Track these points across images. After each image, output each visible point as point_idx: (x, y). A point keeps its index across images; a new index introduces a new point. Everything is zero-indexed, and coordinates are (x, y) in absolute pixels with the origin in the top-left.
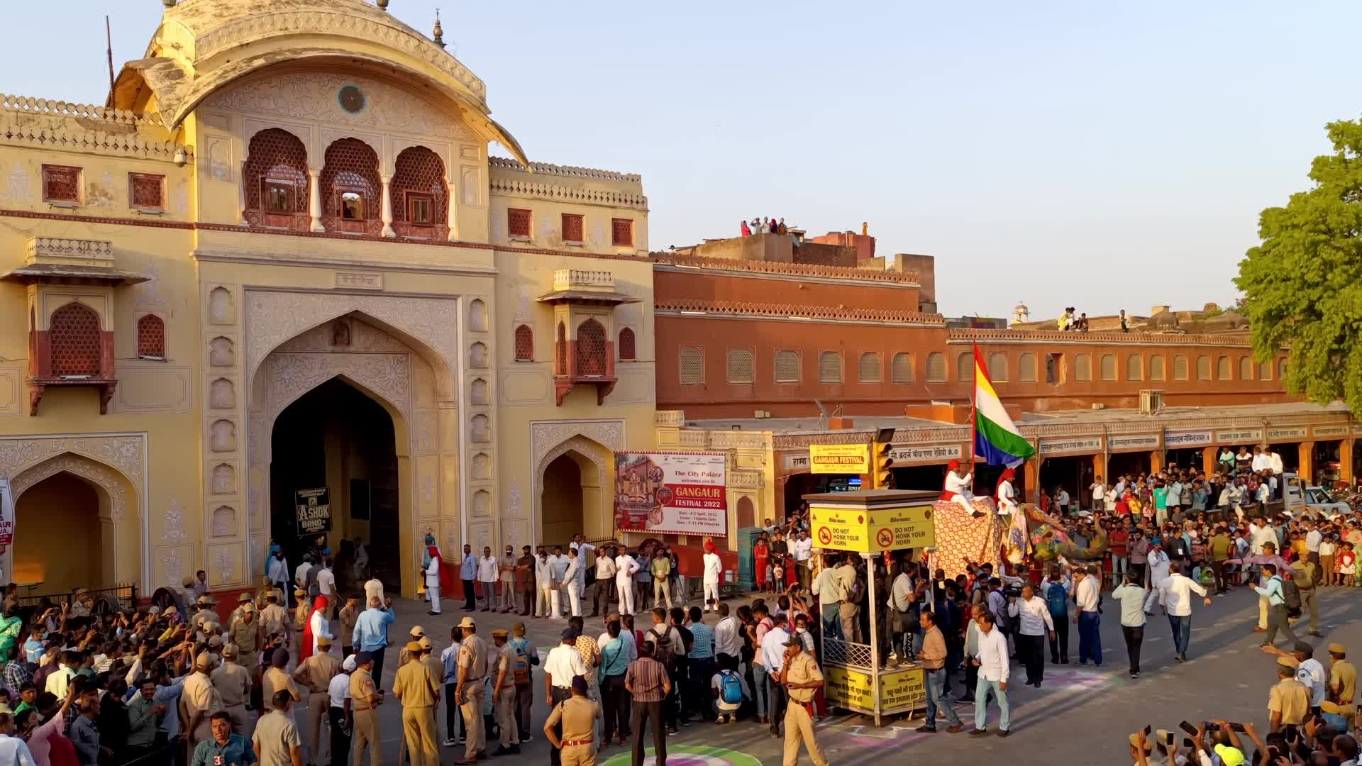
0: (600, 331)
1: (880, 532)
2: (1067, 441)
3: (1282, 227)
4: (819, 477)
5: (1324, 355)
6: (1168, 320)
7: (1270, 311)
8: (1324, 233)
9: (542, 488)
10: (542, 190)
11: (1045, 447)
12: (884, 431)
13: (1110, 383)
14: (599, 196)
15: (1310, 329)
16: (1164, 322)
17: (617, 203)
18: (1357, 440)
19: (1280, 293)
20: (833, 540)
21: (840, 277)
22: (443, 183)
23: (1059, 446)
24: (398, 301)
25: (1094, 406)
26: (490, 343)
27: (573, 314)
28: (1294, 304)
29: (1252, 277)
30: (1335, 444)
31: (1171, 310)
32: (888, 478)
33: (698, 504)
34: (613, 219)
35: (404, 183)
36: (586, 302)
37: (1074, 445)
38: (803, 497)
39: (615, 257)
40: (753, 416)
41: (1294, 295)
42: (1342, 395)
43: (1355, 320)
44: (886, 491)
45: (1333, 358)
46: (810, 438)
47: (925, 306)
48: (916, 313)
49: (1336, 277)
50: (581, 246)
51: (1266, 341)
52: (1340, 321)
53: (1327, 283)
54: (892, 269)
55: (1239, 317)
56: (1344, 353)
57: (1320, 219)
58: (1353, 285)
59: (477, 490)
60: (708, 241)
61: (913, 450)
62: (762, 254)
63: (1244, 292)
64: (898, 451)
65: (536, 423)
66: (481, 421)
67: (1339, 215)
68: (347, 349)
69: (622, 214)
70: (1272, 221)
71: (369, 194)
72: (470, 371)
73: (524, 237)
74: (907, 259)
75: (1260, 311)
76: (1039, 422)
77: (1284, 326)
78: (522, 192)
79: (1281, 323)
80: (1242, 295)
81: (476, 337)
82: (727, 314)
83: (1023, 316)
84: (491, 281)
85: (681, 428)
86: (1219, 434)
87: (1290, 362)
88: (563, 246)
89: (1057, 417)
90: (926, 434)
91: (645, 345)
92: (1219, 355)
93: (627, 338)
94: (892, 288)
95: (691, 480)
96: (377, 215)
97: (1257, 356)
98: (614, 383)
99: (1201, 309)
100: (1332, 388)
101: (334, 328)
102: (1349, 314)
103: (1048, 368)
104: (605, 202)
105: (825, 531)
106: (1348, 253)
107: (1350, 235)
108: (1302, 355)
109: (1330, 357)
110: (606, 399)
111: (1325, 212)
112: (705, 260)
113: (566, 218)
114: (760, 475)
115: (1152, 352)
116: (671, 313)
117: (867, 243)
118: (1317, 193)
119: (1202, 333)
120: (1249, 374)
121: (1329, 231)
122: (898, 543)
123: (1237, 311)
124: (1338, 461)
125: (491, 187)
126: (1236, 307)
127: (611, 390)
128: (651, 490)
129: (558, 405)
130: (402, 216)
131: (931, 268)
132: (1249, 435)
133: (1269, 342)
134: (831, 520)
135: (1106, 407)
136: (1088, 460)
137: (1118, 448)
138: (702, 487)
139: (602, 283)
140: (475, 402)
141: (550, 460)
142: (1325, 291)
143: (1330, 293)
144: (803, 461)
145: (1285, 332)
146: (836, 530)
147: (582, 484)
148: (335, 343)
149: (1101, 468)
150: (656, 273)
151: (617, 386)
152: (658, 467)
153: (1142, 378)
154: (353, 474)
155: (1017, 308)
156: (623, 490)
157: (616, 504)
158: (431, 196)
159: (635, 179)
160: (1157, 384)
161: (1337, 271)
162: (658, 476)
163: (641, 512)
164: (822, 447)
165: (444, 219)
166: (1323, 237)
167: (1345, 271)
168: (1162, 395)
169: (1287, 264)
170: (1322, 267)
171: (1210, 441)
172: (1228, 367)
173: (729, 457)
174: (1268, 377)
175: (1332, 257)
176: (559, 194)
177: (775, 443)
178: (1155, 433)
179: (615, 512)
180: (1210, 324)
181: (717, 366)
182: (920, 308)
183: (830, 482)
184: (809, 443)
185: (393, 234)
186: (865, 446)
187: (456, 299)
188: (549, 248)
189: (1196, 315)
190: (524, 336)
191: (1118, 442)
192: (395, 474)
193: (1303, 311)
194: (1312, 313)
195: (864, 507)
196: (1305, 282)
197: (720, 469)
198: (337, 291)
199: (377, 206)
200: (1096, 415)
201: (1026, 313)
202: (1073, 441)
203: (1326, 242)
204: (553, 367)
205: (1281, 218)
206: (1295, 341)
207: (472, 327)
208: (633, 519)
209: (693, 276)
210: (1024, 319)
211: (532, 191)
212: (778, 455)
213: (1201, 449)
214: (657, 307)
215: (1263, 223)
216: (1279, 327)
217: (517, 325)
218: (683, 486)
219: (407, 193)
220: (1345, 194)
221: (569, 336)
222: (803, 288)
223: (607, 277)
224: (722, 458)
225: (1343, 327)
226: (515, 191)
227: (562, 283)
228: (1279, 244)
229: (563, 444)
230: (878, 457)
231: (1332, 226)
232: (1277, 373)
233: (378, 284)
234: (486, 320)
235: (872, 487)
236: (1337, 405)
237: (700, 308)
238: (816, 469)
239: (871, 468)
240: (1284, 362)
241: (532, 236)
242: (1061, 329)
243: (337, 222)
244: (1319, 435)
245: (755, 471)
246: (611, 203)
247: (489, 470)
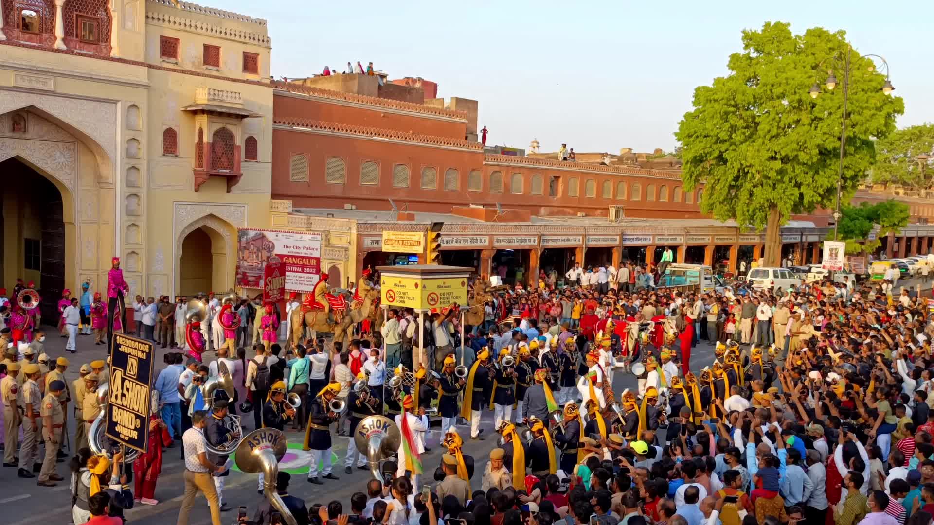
0: (231, 137)
1: (430, 295)
2: (559, 237)
3: (707, 100)
4: (387, 254)
5: (726, 188)
6: (629, 158)
7: (695, 157)
8: (733, 106)
9: (181, 253)
10: (188, 24)
11: (544, 240)
12: (436, 224)
13: (590, 200)
14: (233, 33)
15: (719, 171)
16: (628, 159)
17: (247, 40)
18: (741, 246)
19: (702, 145)
20: (397, 299)
21: (412, 111)
22: (107, 10)
23: (554, 241)
24: (68, 101)
25: (579, 214)
26: (143, 141)
27: (209, 122)
28: (710, 153)
29: (687, 132)
30: (727, 248)
31: (633, 152)
32: (437, 257)
33: (300, 270)
34: (244, 52)
35: (75, 7)
36: (221, 114)
37: (564, 240)
38: (377, 268)
39: (244, 81)
40: (343, 208)
41: (711, 147)
42: (734, 216)
43: (747, 166)
44: (435, 266)
45: (731, 191)
46: (384, 226)
47: (470, 137)
48: (463, 140)
49: (738, 137)
50: (218, 71)
51: (691, 177)
52: (737, 166)
53: (732, 140)
54: (448, 108)
55: (675, 160)
56: (738, 188)
57: (732, 97)
58: (748, 143)
59: (130, 251)
60: (316, 76)
61: (455, 238)
62: (355, 89)
63: (680, 143)
64: (445, 238)
65: (178, 203)
66: (134, 200)
67: (743, 95)
68: (23, 136)
69: (250, 49)
70: (702, 96)
71: (46, 13)
72: (127, 160)
73: (173, 60)
74: (459, 101)
75: (690, 156)
76: (543, 223)
77: (703, 167)
78: (172, 24)
79: (702, 165)
80: (679, 144)
81: (131, 134)
82: (327, 132)
83: (536, 148)
84: (144, 92)
85: (289, 214)
86: (657, 238)
87: (705, 193)
88: (203, 69)
89: (554, 221)
90: (465, 228)
91: (265, 149)
92: (661, 184)
93: (251, 143)
94: (448, 122)
95: (294, 252)
96: (51, 30)
97: (686, 186)
98: (240, 177)
99: (652, 152)
100: (729, 211)
101: (13, 118)
102: (743, 162)
103: (551, 186)
104: (237, 38)
105: (391, 293)
106: (746, 121)
107: (748, 109)
108: (713, 188)
109: (729, 191)
110: (233, 188)
111: (735, 92)
112: (314, 90)
113: (207, 48)
114: (346, 251)
115: (618, 179)
116: (286, 127)
117: (432, 88)
118: (731, 78)
119: (652, 168)
120: (678, 199)
121: (736, 106)
122: (441, 303)
123: (674, 156)
124: (728, 259)
125: (147, 17)
126: (674, 153)
127: (238, 182)
128: (265, 258)
129: (196, 191)
130: (72, 33)
131: (476, 109)
132: (675, 239)
133: (693, 178)
134: (395, 285)
135: (586, 215)
136: (572, 251)
137: (593, 244)
138: (303, 258)
139: (233, 100)
140: (129, 184)
141: (188, 232)
142: (731, 146)
143: (734, 147)
144: (378, 242)
145: (703, 171)
146: (398, 293)
147: (212, 251)
148: (14, 130)
149: (580, 257)
150: (276, 96)
151: (242, 180)
152: (270, 241)
153: (611, 197)
154: (27, 234)
155: (533, 142)
156: (243, 257)
157: (238, 267)
158: (97, 19)
159: (262, 23)
160: (621, 202)
161: (738, 133)
162: (270, 248)
163: (256, 273)
164: (391, 233)
165: (108, 39)
166: (732, 109)
167: (744, 133)
168: (623, 208)
169: (708, 126)
170: (730, 129)
171: (651, 242)
172: (666, 191)
173: (324, 237)
174: (690, 202)
175: (736, 123)
176: (202, 28)
177: (358, 228)
178: (617, 235)
179: (237, 273)
180: (657, 163)
181: (318, 170)
182: (466, 138)
183: (396, 258)
184: (382, 229)
185: (64, 48)
186: (422, 234)
187: (116, 103)
188: (193, 70)
189: (648, 156)
190: (170, 137)
191: (593, 240)
192: (62, 236)
193: (716, 158)
194: (721, 159)
195: (420, 277)
196: (718, 138)
197: (317, 245)
198: (16, 89)
199: (51, 23)
200: (580, 221)
201: (538, 147)
202: (563, 238)
203: (733, 113)
204: (192, 163)
205: (708, 94)
206: (709, 178)
207: (128, 126)
208: (250, 279)
209: (304, 100)
210: (537, 151)
211: (180, 24)
212: (359, 237)
213: (645, 247)
214: (275, 122)
215: (696, 96)
216: (700, 168)
217: (165, 128)
218: (289, 256)
219: (77, 15)
220: (748, 80)
221: (207, 138)
222: (384, 116)
223: (237, 95)
224: (319, 237)
225: (739, 171)
226: (167, 23)
227: (202, 98)
228: (704, 111)
229: (198, 220)
230: (431, 242)
231: (739, 102)
232: (696, 199)
233: (51, 86)
234: (140, 121)
235: (425, 263)
236: (731, 222)
237: (307, 126)
238: (386, 248)
239: (425, 249)
240: (701, 191)
241: (179, 59)
242: (561, 159)
243: (16, 32)
244: (719, 241)
245: (342, 248)
246: (242, 39)
247: (139, 237)
